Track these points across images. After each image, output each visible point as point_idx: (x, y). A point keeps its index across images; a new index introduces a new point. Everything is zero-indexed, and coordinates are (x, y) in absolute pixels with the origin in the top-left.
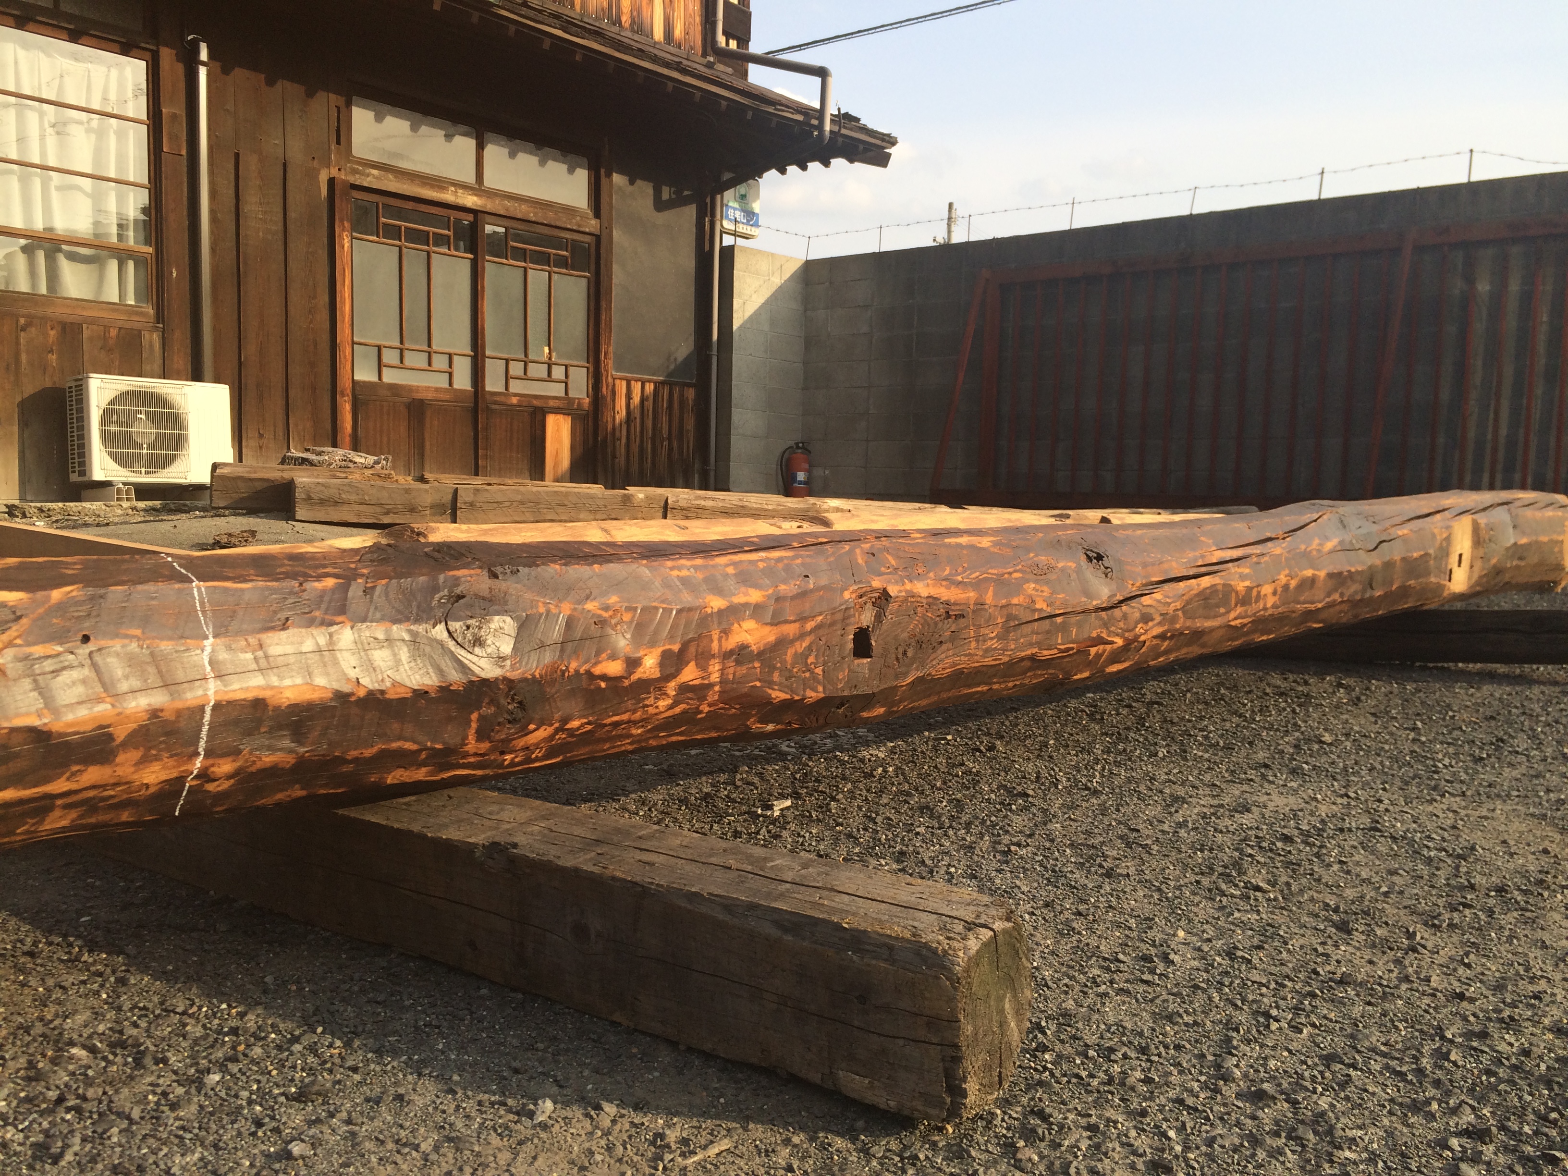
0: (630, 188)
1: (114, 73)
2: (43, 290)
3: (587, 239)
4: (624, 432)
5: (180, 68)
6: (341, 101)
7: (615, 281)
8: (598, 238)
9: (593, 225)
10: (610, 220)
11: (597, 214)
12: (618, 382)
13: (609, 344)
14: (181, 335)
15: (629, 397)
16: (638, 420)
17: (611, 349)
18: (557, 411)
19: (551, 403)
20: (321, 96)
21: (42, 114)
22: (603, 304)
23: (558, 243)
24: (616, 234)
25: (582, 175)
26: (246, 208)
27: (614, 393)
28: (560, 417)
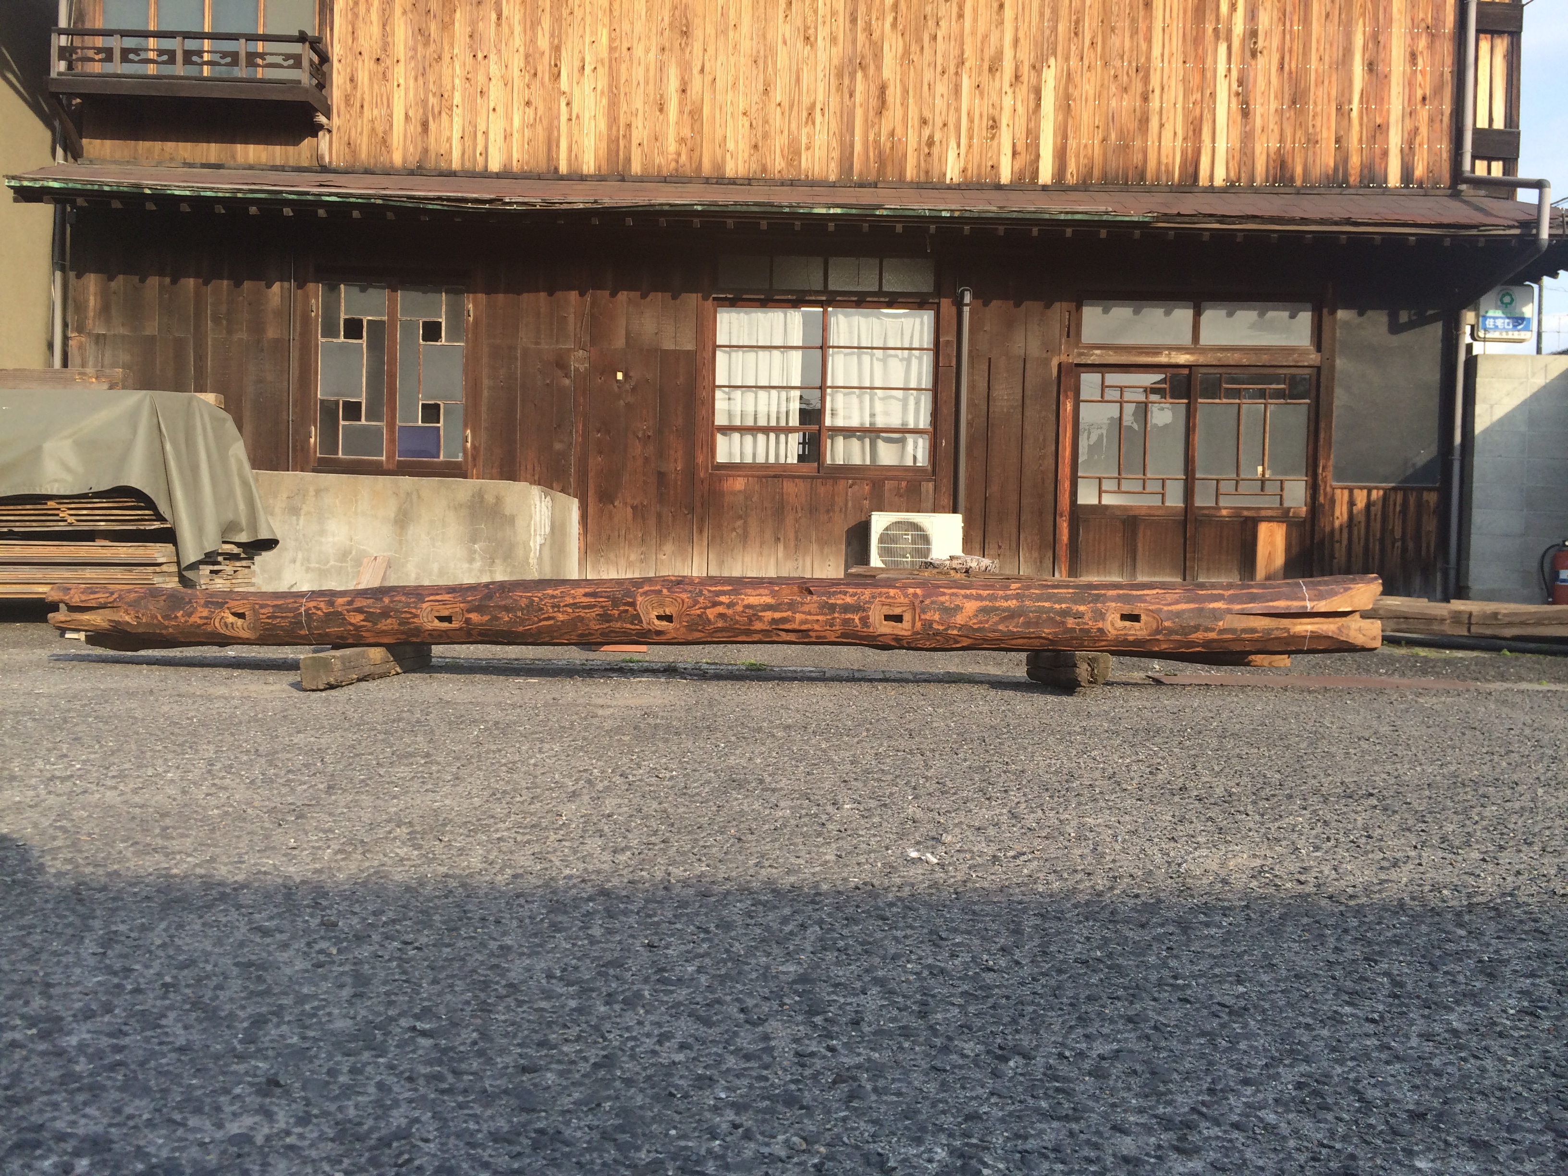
0: (1361, 319)
1: (918, 321)
2: (868, 462)
3: (1307, 371)
4: (1345, 535)
5: (954, 310)
6: (1073, 305)
7: (1336, 403)
8: (1319, 368)
9: (1314, 358)
10: (1333, 352)
11: (1319, 349)
12: (1338, 492)
13: (1328, 458)
14: (946, 484)
15: (1352, 503)
16: (1363, 525)
17: (1331, 463)
18: (1269, 519)
19: (1263, 513)
20: (1057, 305)
21: (872, 356)
22: (1322, 425)
23: (1276, 379)
24: (1338, 362)
25: (1305, 318)
26: (994, 394)
27: (1333, 501)
28: (1274, 525)
